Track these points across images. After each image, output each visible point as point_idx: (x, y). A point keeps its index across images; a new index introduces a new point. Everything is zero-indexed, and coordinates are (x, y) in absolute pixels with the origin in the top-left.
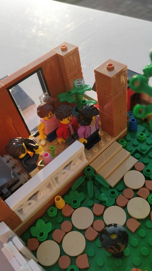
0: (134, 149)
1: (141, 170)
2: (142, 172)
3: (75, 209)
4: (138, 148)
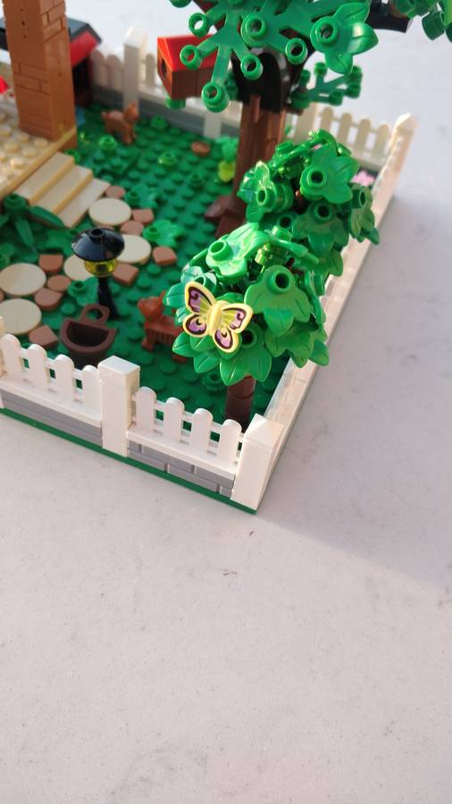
0: (98, 169)
1: (120, 196)
2: (122, 198)
3: (1, 269)
4: (107, 166)
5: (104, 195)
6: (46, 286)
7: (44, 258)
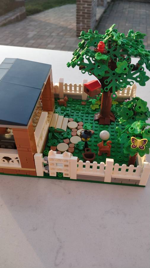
0: (64, 115)
1: (73, 120)
2: (73, 121)
3: (57, 146)
5: (69, 121)
6: (69, 147)
7: (64, 140)
